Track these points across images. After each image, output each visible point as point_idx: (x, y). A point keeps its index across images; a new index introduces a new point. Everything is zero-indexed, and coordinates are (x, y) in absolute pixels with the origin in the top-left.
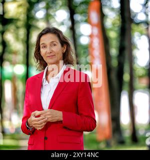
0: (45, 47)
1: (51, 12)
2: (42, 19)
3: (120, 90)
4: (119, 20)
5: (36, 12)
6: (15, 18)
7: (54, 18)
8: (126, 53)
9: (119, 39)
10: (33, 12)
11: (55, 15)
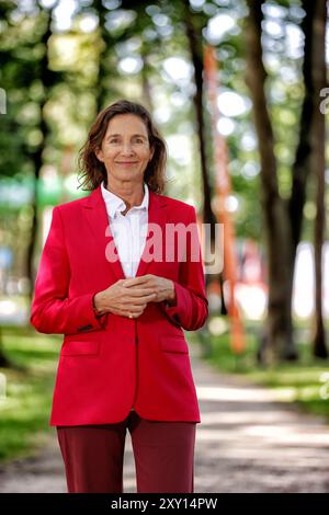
0: (115, 141)
1: (153, 61)
2: (132, 75)
3: (295, 239)
4: (299, 86)
5: (120, 59)
6: (73, 69)
7: (158, 74)
8: (313, 160)
9: (298, 129)
10: (113, 59)
11: (161, 68)
